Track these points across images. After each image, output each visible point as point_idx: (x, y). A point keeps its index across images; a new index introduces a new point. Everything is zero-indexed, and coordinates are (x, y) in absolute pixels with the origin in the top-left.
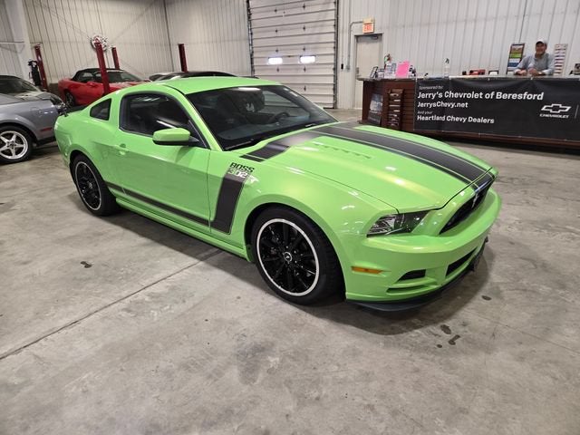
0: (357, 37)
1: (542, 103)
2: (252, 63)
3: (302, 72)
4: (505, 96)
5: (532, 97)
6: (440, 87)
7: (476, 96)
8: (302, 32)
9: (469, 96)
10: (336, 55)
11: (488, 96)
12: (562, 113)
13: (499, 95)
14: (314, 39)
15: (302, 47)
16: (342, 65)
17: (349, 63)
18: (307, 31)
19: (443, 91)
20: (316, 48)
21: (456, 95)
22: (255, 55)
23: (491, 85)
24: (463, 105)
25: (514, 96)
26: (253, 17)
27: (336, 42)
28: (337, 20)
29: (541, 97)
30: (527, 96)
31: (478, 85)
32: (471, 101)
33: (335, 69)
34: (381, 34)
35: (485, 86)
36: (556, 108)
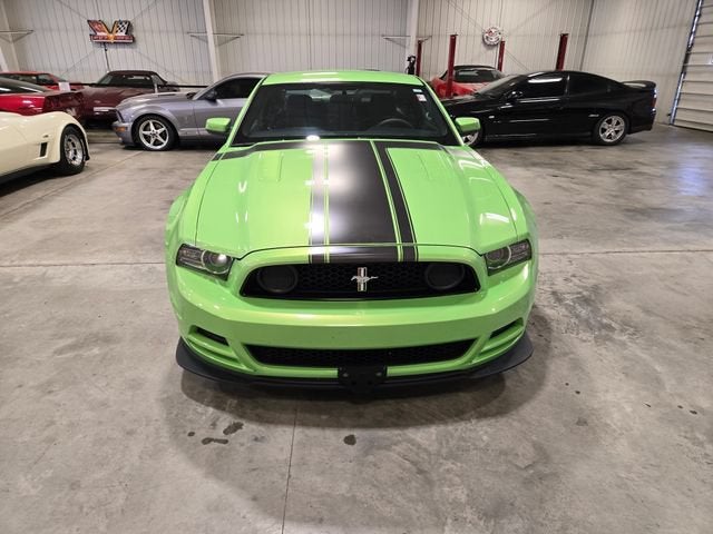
2: (686, 61)
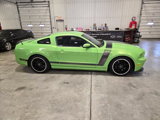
0: (56, 20)
1: (110, 35)
3: (41, 29)
4: (104, 34)
5: (108, 34)
6: (90, 33)
7: (98, 34)
8: (39, 18)
9: (97, 34)
10: (51, 25)
11: (100, 34)
12: (114, 37)
13: (103, 34)
14: (43, 20)
15: (40, 22)
16: (53, 27)
17: (55, 27)
18: (41, 18)
19: (91, 34)
20: (44, 23)
21: (94, 34)
22: (22, 24)
23: (101, 32)
24: (96, 37)
25: (105, 34)
26: (20, 12)
27: (51, 21)
28: (50, 15)
29: (110, 34)
30: (107, 34)
31: (98, 32)
32: (97, 36)
33: (51, 28)
34: (63, 20)
35: (100, 32)
36: (113, 36)
